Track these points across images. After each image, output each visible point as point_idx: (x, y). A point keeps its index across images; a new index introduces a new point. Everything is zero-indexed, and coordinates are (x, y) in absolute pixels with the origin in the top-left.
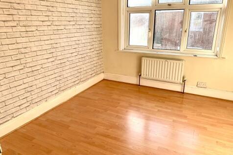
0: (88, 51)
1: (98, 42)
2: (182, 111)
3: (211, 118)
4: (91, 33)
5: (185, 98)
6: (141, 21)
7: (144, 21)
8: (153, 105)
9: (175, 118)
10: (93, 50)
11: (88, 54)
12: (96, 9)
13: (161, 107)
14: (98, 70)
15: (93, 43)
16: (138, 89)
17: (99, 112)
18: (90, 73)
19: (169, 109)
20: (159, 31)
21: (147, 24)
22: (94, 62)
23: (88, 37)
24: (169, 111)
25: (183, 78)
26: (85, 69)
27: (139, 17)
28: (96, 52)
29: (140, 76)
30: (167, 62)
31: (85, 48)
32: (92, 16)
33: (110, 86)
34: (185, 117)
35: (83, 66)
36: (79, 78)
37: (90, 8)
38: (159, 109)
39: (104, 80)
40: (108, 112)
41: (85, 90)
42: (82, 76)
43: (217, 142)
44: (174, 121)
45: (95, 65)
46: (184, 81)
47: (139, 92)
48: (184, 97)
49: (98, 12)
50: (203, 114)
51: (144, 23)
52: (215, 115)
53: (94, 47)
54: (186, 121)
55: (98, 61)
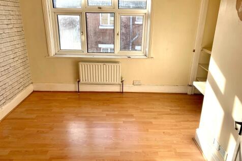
0: (11, 61)
1: (22, 49)
2: (127, 111)
3: (151, 112)
4: (12, 39)
5: (126, 97)
6: (71, 24)
7: (74, 23)
8: (100, 110)
9: (124, 119)
10: (17, 59)
11: (12, 65)
12: (15, 9)
13: (108, 111)
14: (25, 81)
15: (16, 50)
16: (78, 97)
17: (43, 132)
18: (17, 87)
19: (115, 111)
20: (92, 34)
21: (78, 26)
22: (20, 73)
23: (9, 44)
24: (116, 113)
25: (122, 79)
26: (10, 83)
27: (68, 20)
28: (20, 61)
29: (79, 81)
30: (105, 66)
31: (7, 58)
32: (11, 17)
33: (44, 98)
34: (132, 116)
35: (8, 80)
36: (4, 96)
37: (7, 8)
38: (107, 113)
39: (34, 92)
40: (55, 129)
41: (14, 109)
42: (8, 93)
43: (164, 133)
44: (124, 122)
45: (22, 76)
46: (122, 82)
47: (79, 99)
48: (124, 96)
49: (17, 13)
50: (145, 110)
51: (75, 26)
52: (153, 108)
53: (18, 55)
54: (134, 119)
55: (25, 71)
